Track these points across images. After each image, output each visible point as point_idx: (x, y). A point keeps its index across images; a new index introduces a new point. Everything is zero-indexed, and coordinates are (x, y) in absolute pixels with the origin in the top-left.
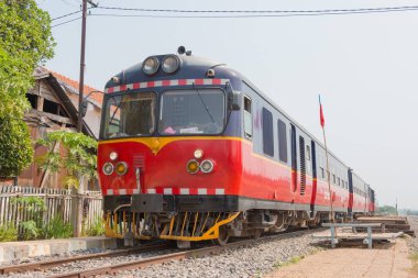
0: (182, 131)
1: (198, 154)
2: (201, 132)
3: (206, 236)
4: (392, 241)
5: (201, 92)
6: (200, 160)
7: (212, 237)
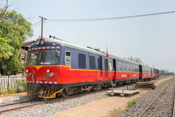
0: (45, 63)
1: (48, 71)
2: (50, 64)
3: (51, 97)
4: (139, 92)
5: (51, 51)
6: (49, 73)
7: (53, 97)
